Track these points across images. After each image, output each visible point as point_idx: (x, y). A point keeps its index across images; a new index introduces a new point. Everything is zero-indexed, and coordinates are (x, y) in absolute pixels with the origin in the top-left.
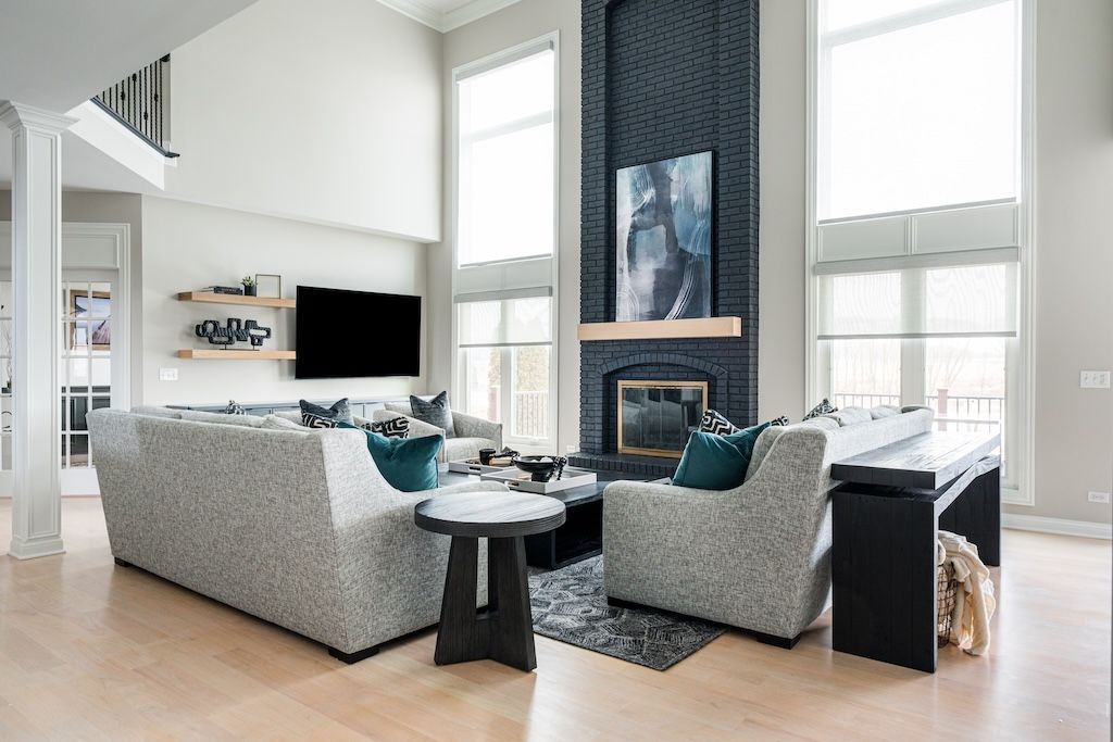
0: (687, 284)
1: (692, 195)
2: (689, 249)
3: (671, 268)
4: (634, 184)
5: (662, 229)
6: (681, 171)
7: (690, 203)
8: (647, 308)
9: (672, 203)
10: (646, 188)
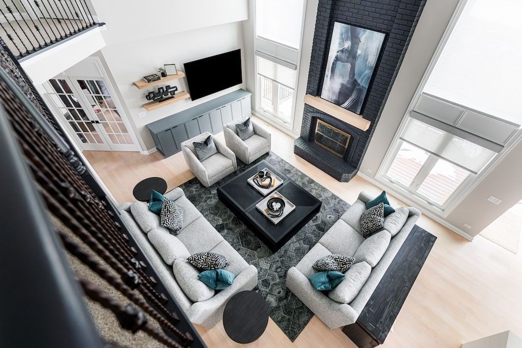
0: (353, 96)
1: (367, 56)
2: (359, 81)
3: (349, 86)
4: (342, 35)
5: (349, 66)
6: (367, 39)
7: (365, 59)
8: (334, 98)
9: (357, 55)
10: (347, 39)
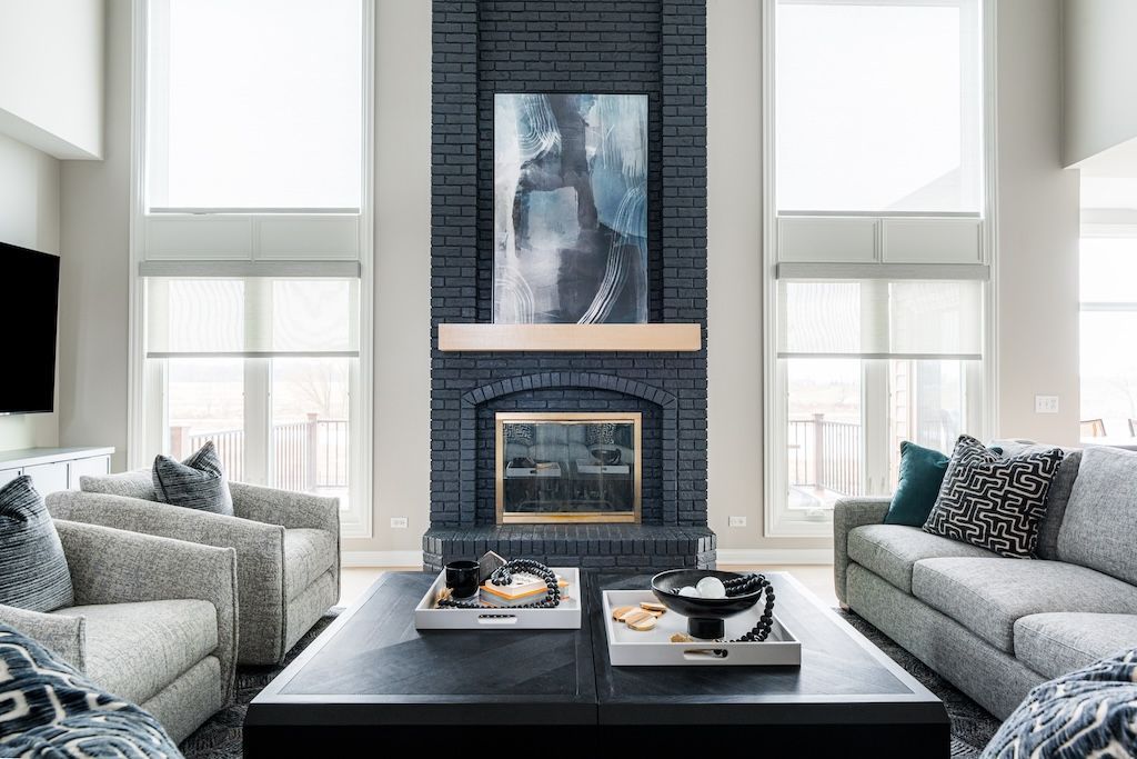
0: (612, 276)
1: (619, 152)
2: (615, 226)
3: (587, 250)
4: (525, 120)
5: (571, 194)
6: (602, 115)
7: (615, 162)
8: (547, 305)
9: (588, 159)
10: (545, 128)
